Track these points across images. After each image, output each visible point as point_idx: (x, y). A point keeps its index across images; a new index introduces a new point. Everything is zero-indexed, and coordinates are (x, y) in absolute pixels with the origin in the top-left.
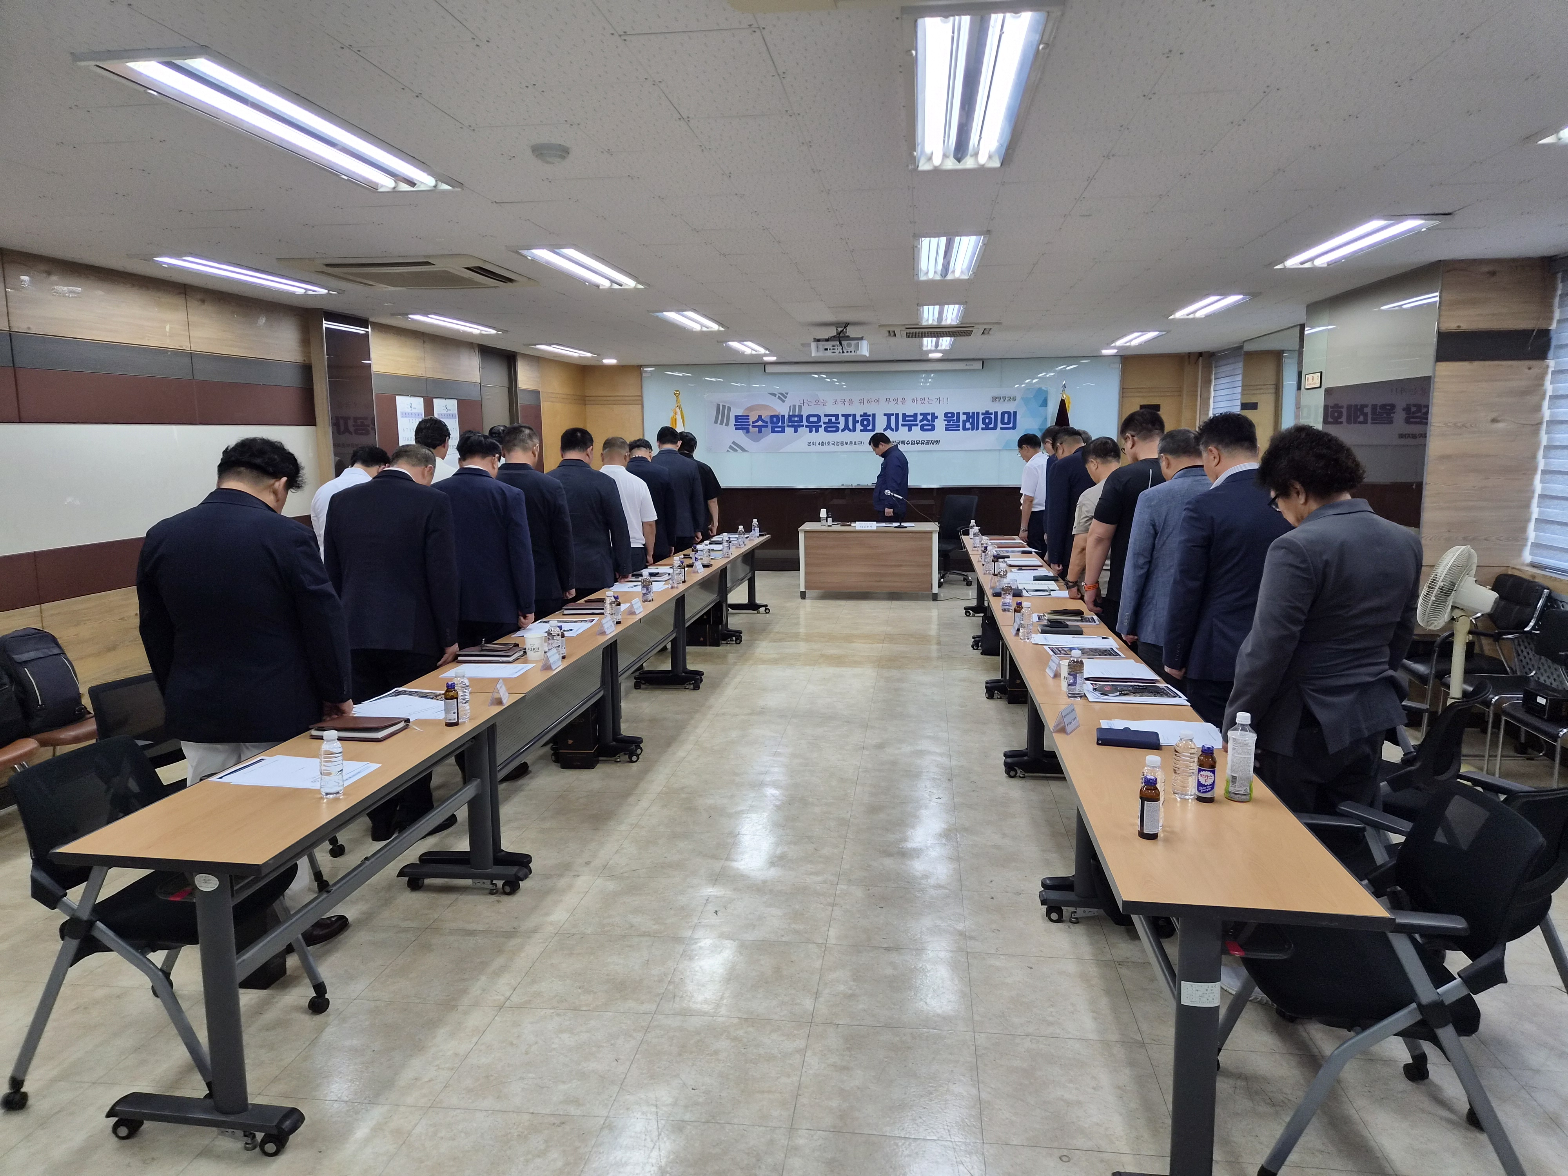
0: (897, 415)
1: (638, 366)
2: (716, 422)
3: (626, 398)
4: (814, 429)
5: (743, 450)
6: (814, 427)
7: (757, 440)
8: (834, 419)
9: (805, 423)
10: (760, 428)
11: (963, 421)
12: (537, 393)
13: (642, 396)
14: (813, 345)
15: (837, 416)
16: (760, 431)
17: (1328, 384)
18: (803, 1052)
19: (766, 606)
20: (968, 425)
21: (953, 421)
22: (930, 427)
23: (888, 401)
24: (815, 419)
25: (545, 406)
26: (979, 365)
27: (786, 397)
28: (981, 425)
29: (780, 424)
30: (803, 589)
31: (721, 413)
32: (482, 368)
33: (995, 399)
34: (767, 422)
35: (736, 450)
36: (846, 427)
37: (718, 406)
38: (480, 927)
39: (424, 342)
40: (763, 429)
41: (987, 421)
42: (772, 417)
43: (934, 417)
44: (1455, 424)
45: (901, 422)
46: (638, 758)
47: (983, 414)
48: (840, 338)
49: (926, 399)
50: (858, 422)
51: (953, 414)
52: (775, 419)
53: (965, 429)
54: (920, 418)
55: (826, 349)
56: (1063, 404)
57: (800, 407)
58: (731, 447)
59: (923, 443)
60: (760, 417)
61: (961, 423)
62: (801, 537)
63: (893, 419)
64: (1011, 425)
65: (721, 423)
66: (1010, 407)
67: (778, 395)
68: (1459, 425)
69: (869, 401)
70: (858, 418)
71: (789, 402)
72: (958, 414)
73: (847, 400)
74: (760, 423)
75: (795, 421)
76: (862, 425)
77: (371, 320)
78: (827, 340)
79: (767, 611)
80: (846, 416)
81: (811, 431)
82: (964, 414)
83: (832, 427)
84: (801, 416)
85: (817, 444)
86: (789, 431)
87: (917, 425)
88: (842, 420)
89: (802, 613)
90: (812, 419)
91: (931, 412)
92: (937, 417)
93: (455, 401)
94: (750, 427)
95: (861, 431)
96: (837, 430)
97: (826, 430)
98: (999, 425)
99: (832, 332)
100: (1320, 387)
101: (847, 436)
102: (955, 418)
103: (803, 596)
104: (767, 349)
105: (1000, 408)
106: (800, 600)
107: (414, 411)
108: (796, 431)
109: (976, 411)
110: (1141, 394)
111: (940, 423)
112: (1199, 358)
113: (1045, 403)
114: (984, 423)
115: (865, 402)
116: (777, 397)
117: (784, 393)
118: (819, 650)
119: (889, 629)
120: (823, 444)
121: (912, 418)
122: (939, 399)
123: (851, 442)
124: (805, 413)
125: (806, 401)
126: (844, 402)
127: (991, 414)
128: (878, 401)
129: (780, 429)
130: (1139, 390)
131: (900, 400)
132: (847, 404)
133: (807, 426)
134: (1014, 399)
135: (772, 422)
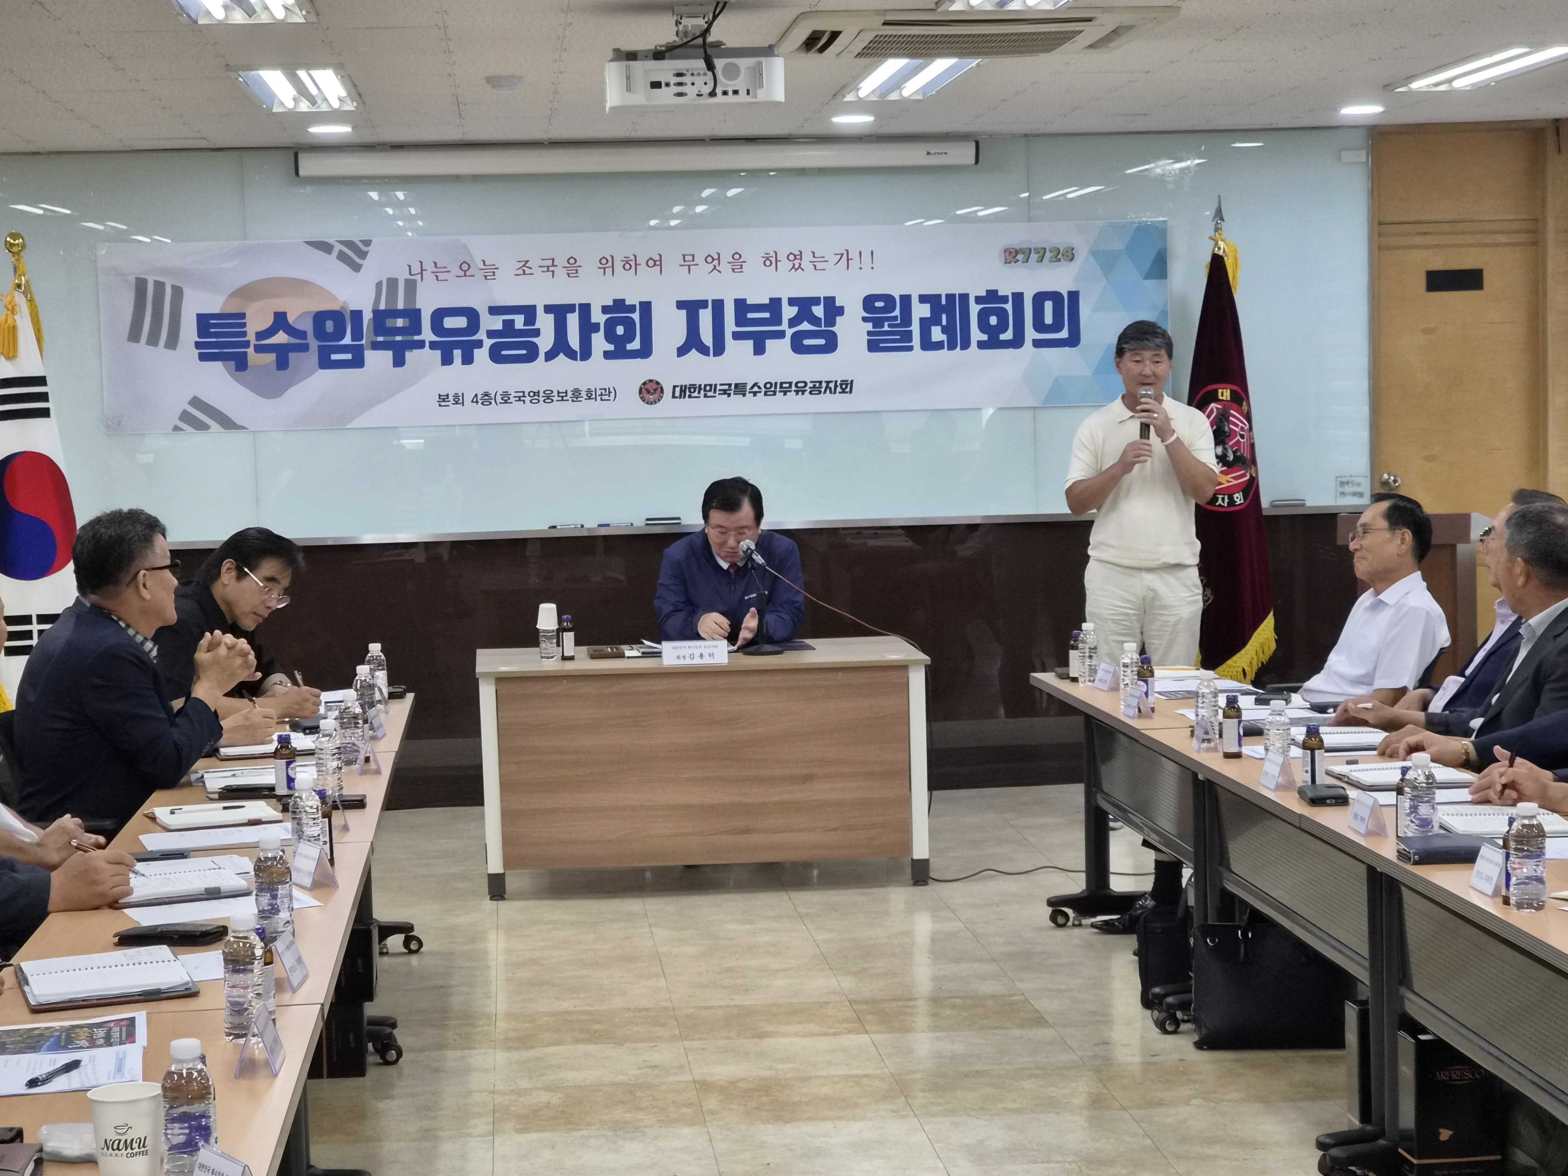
0: (718, 306)
2: (134, 335)
4: (457, 353)
5: (227, 423)
6: (456, 345)
7: (269, 391)
8: (519, 321)
9: (427, 335)
10: (282, 355)
11: (922, 320)
15: (529, 312)
16: (282, 364)
19: (405, 929)
20: (937, 334)
21: (889, 323)
22: (822, 342)
23: (688, 262)
24: (461, 322)
26: (964, 154)
27: (363, 255)
28: (977, 335)
29: (347, 340)
30: (495, 866)
31: (150, 309)
33: (1012, 255)
34: (302, 334)
35: (203, 425)
36: (560, 347)
37: (141, 285)
40: (292, 356)
41: (993, 320)
42: (320, 318)
43: (834, 310)
45: (730, 325)
47: (978, 300)
49: (807, 257)
50: (596, 328)
51: (888, 299)
52: (329, 326)
53: (928, 345)
54: (789, 312)
55: (656, 85)
56: (1217, 267)
57: (411, 286)
58: (185, 417)
59: (800, 391)
60: (280, 321)
61: (915, 328)
62: (487, 695)
63: (705, 317)
64: (1064, 334)
65: (153, 341)
66: (1059, 279)
67: (338, 247)
69: (631, 264)
70: (598, 317)
71: (373, 270)
72: (906, 300)
73: (561, 262)
74: (281, 338)
75: (396, 330)
76: (610, 336)
78: (658, 55)
79: (414, 946)
80: (559, 312)
81: (447, 360)
82: (923, 299)
83: (514, 345)
84: (414, 315)
85: (468, 399)
86: (379, 360)
87: (781, 335)
88: (545, 323)
90: (450, 323)
91: (821, 294)
92: (840, 311)
94: (251, 350)
95: (607, 355)
96: (532, 354)
97: (496, 356)
98: (1030, 333)
101: (563, 373)
102: (897, 312)
103: (498, 888)
105: (1027, 281)
106: (489, 905)
108: (399, 361)
109: (957, 291)
110: (1430, 240)
111: (853, 328)
113: (1164, 265)
114: (984, 326)
115: (618, 265)
116: (335, 253)
117: (356, 240)
118: (681, 1068)
119: (847, 983)
120: (486, 399)
121: (767, 315)
122: (845, 257)
123: (577, 393)
124: (427, 304)
125: (429, 267)
126: (550, 268)
127: (1005, 299)
128: (657, 263)
129: (349, 356)
130: (1419, 228)
131: (726, 258)
132: (560, 272)
133: (433, 345)
134: (1070, 255)
135: (320, 332)
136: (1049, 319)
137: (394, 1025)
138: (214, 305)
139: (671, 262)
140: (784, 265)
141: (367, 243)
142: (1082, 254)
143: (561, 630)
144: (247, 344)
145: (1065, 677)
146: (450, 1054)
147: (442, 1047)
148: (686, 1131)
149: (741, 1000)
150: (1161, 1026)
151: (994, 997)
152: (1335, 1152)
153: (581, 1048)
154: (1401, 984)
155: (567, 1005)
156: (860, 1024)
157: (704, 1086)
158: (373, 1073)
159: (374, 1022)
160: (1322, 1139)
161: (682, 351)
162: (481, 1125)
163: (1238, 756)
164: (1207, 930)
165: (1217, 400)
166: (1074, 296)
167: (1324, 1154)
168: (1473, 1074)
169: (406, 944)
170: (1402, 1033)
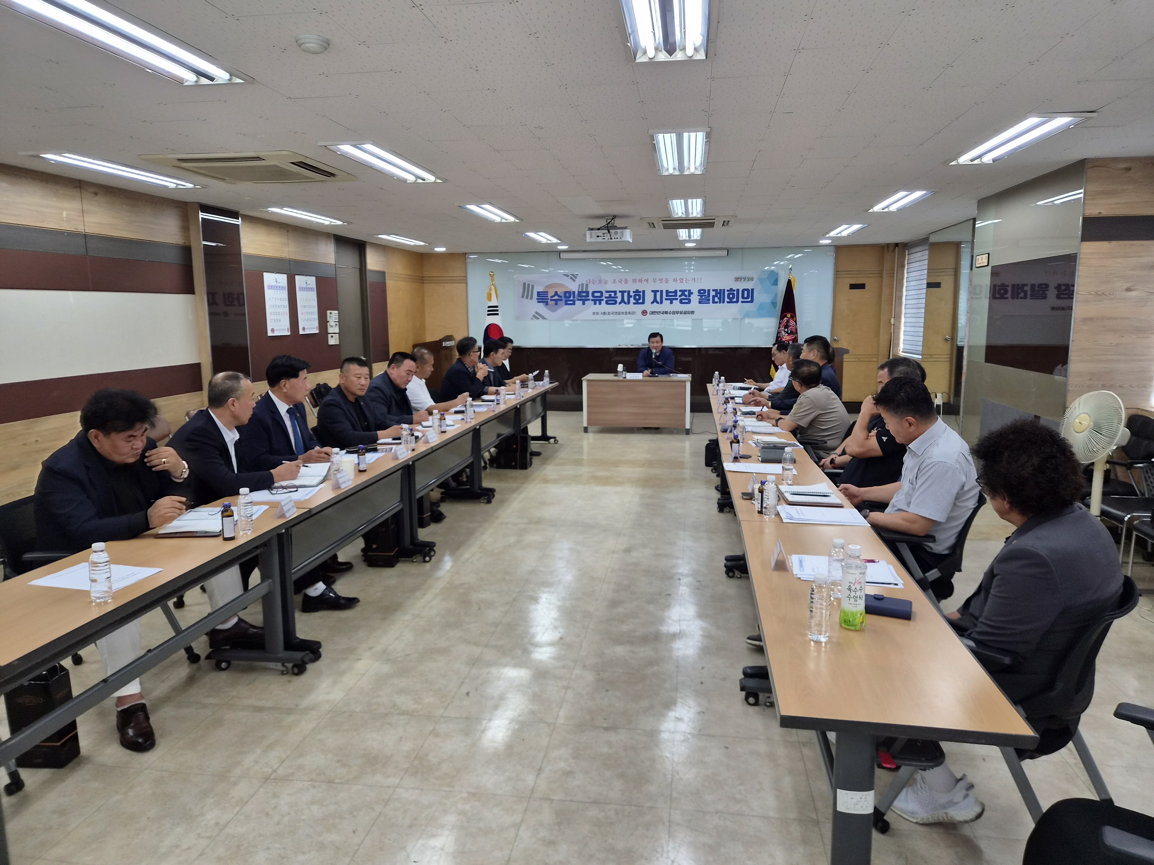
0: (662, 291)
1: (463, 254)
2: (523, 297)
3: (455, 278)
4: (598, 302)
5: (543, 318)
6: (597, 300)
7: (554, 311)
8: (613, 295)
9: (591, 297)
10: (556, 301)
11: (713, 296)
12: (383, 274)
13: (466, 277)
14: (588, 233)
15: (615, 292)
16: (556, 304)
17: (994, 263)
18: (517, 826)
19: (554, 438)
20: (716, 299)
21: (704, 296)
22: (687, 301)
23: (655, 280)
24: (599, 294)
25: (390, 284)
26: (725, 253)
27: (576, 278)
28: (727, 300)
29: (571, 298)
30: (585, 425)
31: (526, 290)
32: (337, 253)
33: (737, 279)
34: (561, 297)
35: (537, 318)
36: (623, 301)
37: (525, 284)
38: (269, 704)
39: (288, 231)
40: (559, 302)
41: (731, 296)
42: (565, 293)
43: (690, 293)
44: (1096, 293)
45: (664, 296)
46: (430, 559)
47: (728, 291)
48: (608, 228)
49: (684, 279)
50: (631, 296)
51: (704, 290)
52: (567, 295)
53: (714, 302)
54: (679, 293)
55: (598, 236)
56: (789, 283)
57: (587, 285)
58: (534, 316)
59: (681, 313)
60: (556, 293)
61: (711, 298)
62: (585, 385)
63: (658, 294)
64: (749, 300)
65: (527, 298)
66: (749, 285)
67: (570, 276)
68: (1100, 293)
69: (640, 281)
70: (632, 294)
71: (578, 281)
72: (709, 290)
73: (623, 280)
74: (556, 297)
75: (583, 296)
76: (635, 299)
77: (241, 212)
78: (599, 229)
79: (556, 442)
80: (622, 292)
81: (595, 304)
82: (713, 290)
83: (611, 300)
84: (587, 292)
85: (600, 313)
86: (579, 303)
87: (677, 299)
88: (619, 295)
89: (585, 444)
90: (596, 294)
91: (688, 289)
92: (692, 293)
93: (314, 278)
94: (549, 300)
95: (634, 303)
96: (615, 303)
97: (607, 303)
98: (741, 299)
99: (603, 223)
100: (988, 265)
101: (623, 308)
102: (706, 294)
103: (586, 430)
104: (558, 239)
105: (741, 286)
106: (583, 434)
107: (278, 284)
108: (584, 304)
109: (722, 289)
110: (851, 276)
111: (695, 298)
112: (895, 248)
113: (776, 283)
114: (728, 297)
115: (637, 281)
117: (575, 274)
118: (592, 473)
119: (649, 456)
120: (604, 313)
121: (673, 294)
122: (694, 279)
123: (626, 312)
124: (591, 290)
125: (591, 281)
126: (620, 282)
127: (734, 291)
128: (647, 280)
129: (571, 302)
130: (849, 273)
131: (664, 279)
132: (623, 283)
133: (592, 300)
134: (752, 279)
135: (565, 297)
136: (746, 296)
138: (541, 289)
139: (650, 280)
140: (679, 281)
141: (577, 275)
142: (755, 279)
145: (709, 385)
148: (580, 486)
149: (621, 459)
153: (574, 467)
156: (643, 466)
157: (593, 477)
161: (652, 303)
165: (787, 317)
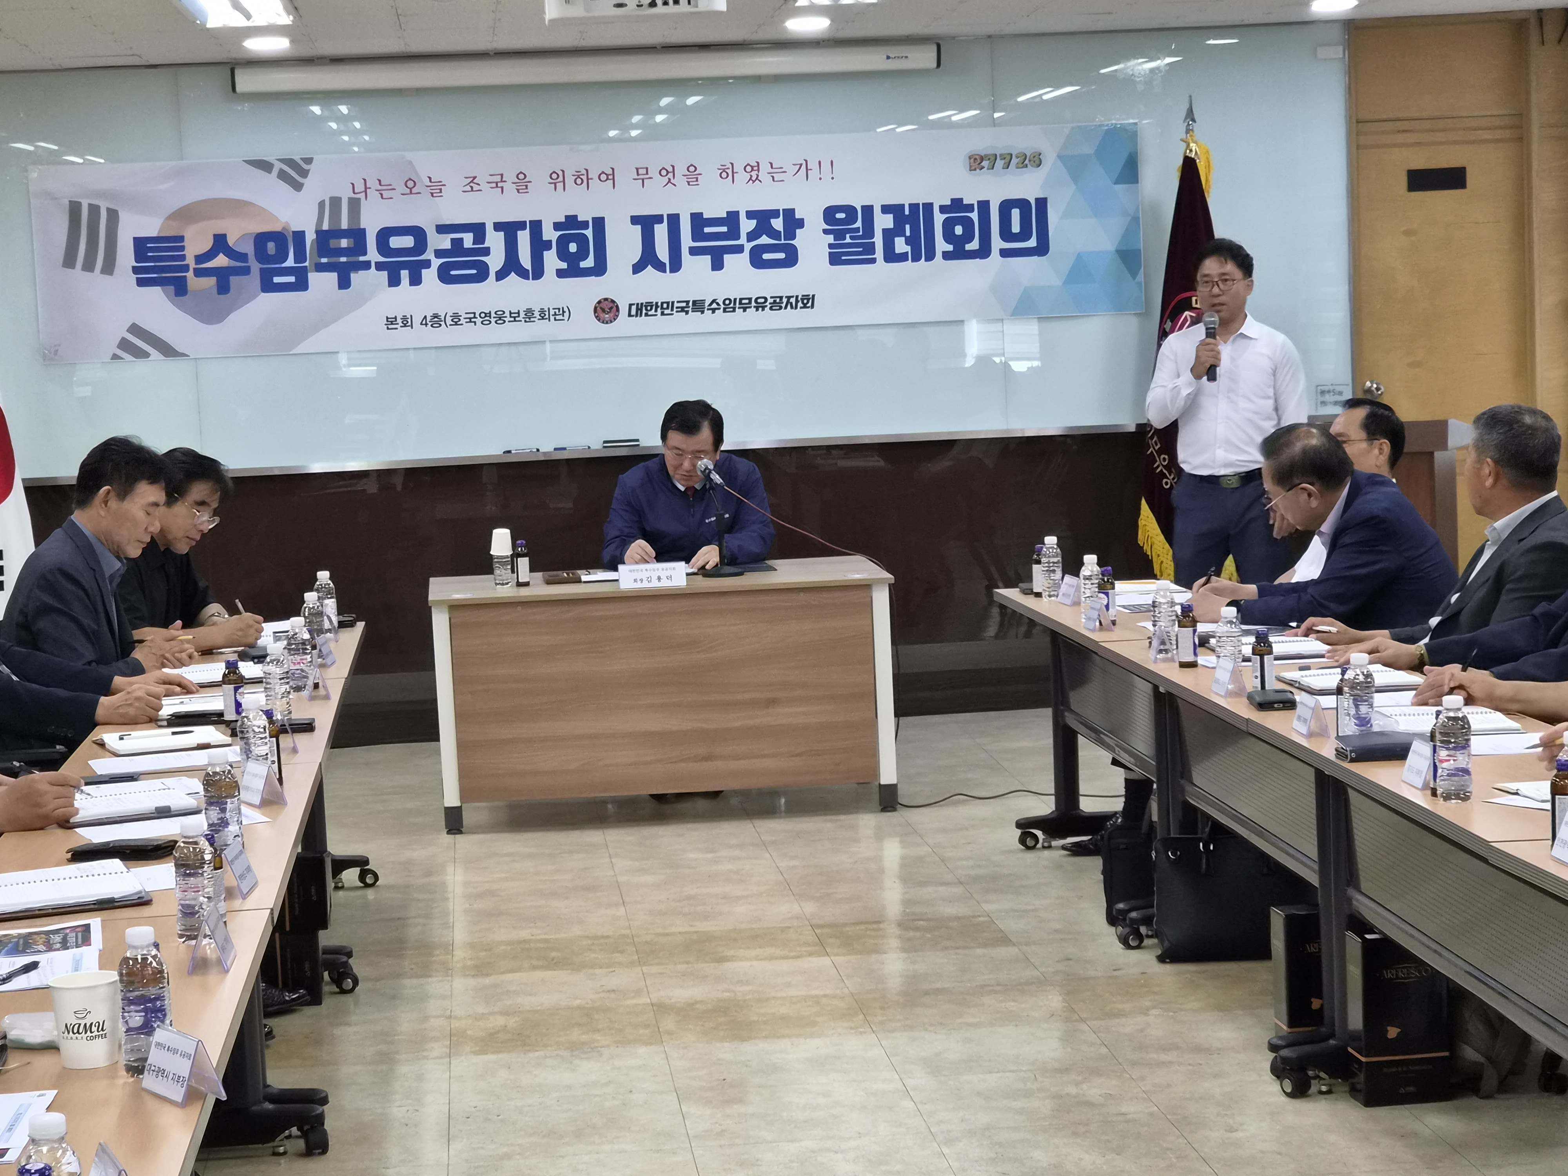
0: (674, 220)
2: (69, 261)
4: (405, 274)
5: (168, 350)
6: (403, 266)
7: (210, 317)
8: (468, 240)
9: (373, 255)
10: (223, 277)
11: (885, 231)
15: (478, 230)
16: (223, 288)
19: (361, 862)
20: (901, 245)
21: (851, 235)
22: (782, 256)
23: (642, 175)
24: (408, 242)
26: (925, 58)
27: (304, 173)
28: (942, 245)
29: (290, 262)
30: (452, 799)
31: (85, 234)
33: (977, 162)
34: (243, 257)
35: (141, 354)
36: (512, 265)
37: (74, 209)
40: (234, 280)
41: (959, 230)
42: (261, 239)
43: (793, 223)
45: (686, 240)
47: (943, 209)
49: (765, 168)
50: (548, 245)
51: (850, 210)
52: (271, 247)
53: (891, 256)
54: (747, 225)
56: (1189, 169)
57: (355, 205)
58: (124, 345)
59: (760, 306)
60: (220, 243)
61: (878, 240)
62: (440, 625)
63: (661, 232)
64: (1032, 243)
65: (89, 266)
66: (1026, 186)
67: (278, 166)
69: (582, 178)
70: (549, 234)
71: (315, 189)
72: (868, 210)
74: (221, 261)
75: (340, 251)
76: (563, 254)
81: (394, 281)
82: (886, 209)
83: (463, 264)
84: (358, 235)
85: (417, 320)
86: (323, 282)
87: (739, 249)
88: (495, 241)
89: (452, 879)
90: (396, 242)
91: (781, 206)
92: (801, 223)
94: (190, 274)
95: (561, 274)
96: (482, 274)
97: (445, 276)
98: (997, 243)
101: (514, 293)
102: (859, 224)
103: (455, 822)
105: (994, 188)
108: (344, 283)
109: (921, 200)
110: (1409, 137)
111: (813, 241)
113: (1130, 172)
114: (949, 236)
115: (570, 180)
116: (275, 171)
117: (297, 158)
118: (638, 992)
119: (810, 908)
120: (436, 320)
121: (724, 229)
122: (804, 167)
123: (529, 314)
124: (372, 225)
125: (373, 184)
126: (498, 184)
127: (970, 208)
128: (610, 176)
129: (292, 279)
130: (1400, 125)
131: (681, 170)
132: (510, 187)
133: (380, 266)
134: (1037, 160)
135: (261, 254)
136: (1016, 228)
137: (349, 955)
138: (151, 227)
139: (625, 176)
140: (742, 177)
141: (309, 161)
142: (1050, 159)
143: (516, 555)
144: (186, 268)
145: (1029, 592)
146: (407, 982)
147: (399, 976)
148: (642, 1050)
149: (702, 926)
150: (1124, 941)
151: (958, 918)
152: (1285, 1053)
153: (539, 975)
154: (1348, 885)
155: (525, 934)
156: (821, 947)
157: (661, 1008)
158: (329, 1002)
159: (328, 951)
160: (1275, 1041)
161: (638, 268)
162: (437, 1049)
163: (1193, 665)
164: (1169, 843)
165: (1190, 308)
166: (1042, 203)
167: (1276, 1056)
168: (1420, 972)
169: (362, 878)
170: (1349, 933)
